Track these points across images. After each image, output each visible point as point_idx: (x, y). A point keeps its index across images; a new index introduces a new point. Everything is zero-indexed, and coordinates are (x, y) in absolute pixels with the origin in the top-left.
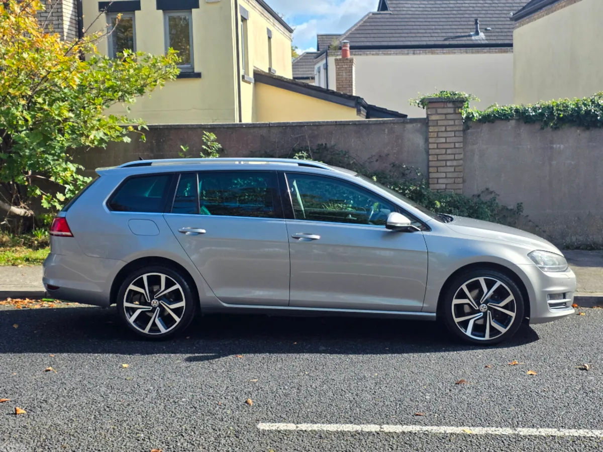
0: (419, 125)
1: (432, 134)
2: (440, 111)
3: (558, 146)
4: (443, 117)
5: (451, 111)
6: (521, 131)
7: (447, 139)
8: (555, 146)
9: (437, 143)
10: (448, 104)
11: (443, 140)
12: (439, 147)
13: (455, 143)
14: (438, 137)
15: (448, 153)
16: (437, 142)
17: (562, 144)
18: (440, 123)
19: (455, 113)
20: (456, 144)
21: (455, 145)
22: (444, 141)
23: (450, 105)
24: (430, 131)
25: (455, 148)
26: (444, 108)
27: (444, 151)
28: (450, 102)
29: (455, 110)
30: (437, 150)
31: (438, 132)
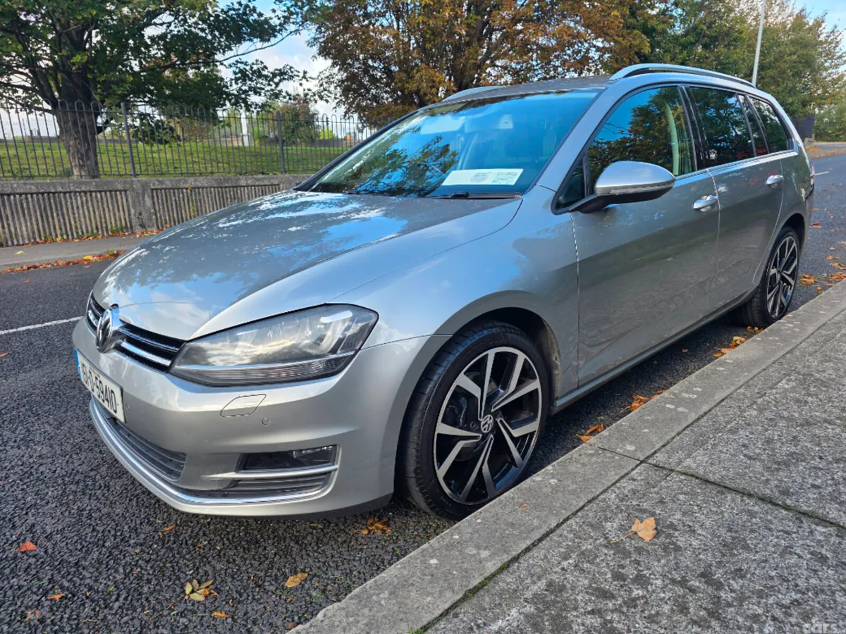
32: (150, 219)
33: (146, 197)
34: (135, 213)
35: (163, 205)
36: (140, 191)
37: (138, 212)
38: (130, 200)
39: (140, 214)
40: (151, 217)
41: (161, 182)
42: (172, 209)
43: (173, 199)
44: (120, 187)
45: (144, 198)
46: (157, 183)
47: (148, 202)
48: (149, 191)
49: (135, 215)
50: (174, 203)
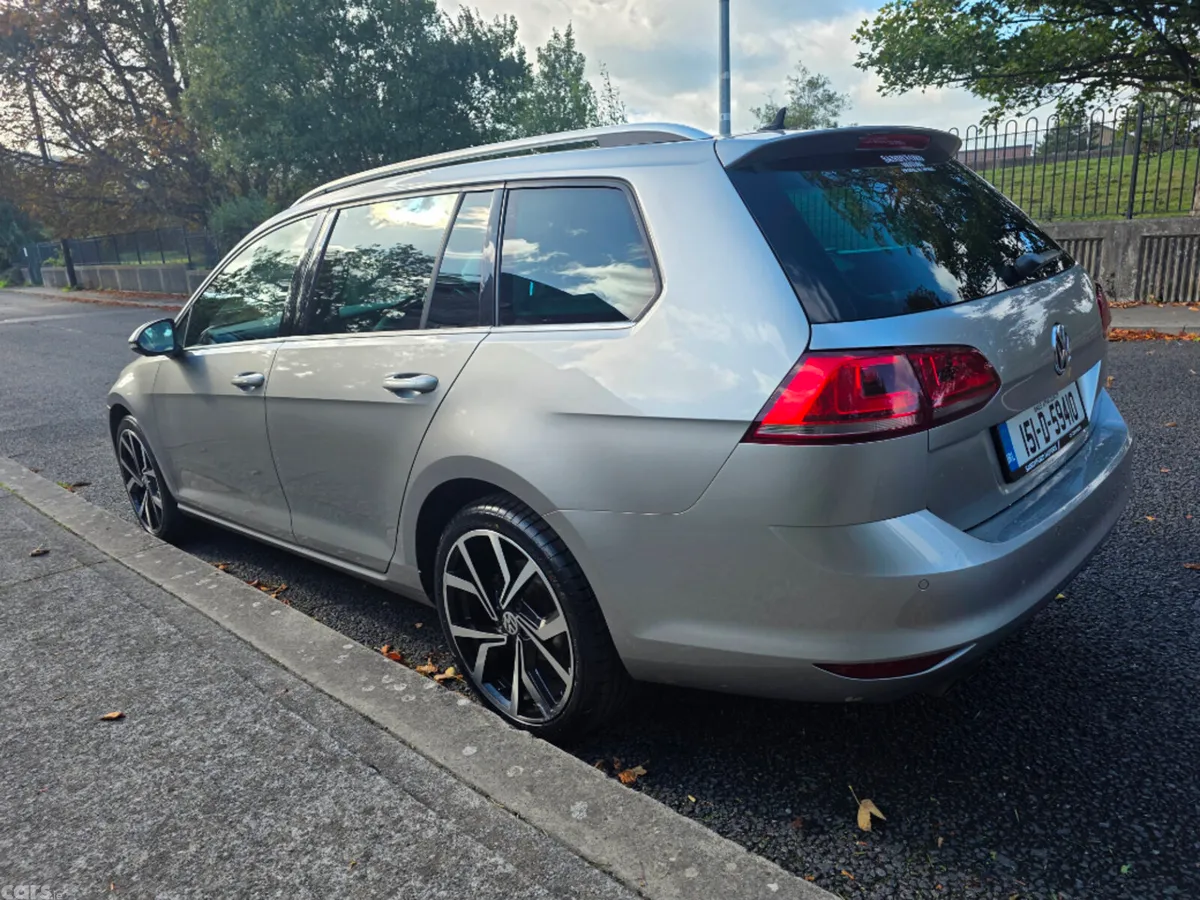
32: (1127, 283)
33: (1130, 251)
34: (1105, 273)
35: (1157, 262)
36: (1122, 241)
37: (1109, 272)
38: (1103, 253)
39: (1113, 275)
40: (1130, 280)
41: (1162, 226)
42: (1172, 269)
43: (1178, 252)
44: (1092, 234)
45: (1125, 250)
46: (1155, 227)
47: (1132, 257)
48: (1139, 241)
49: (1104, 276)
50: (1177, 260)
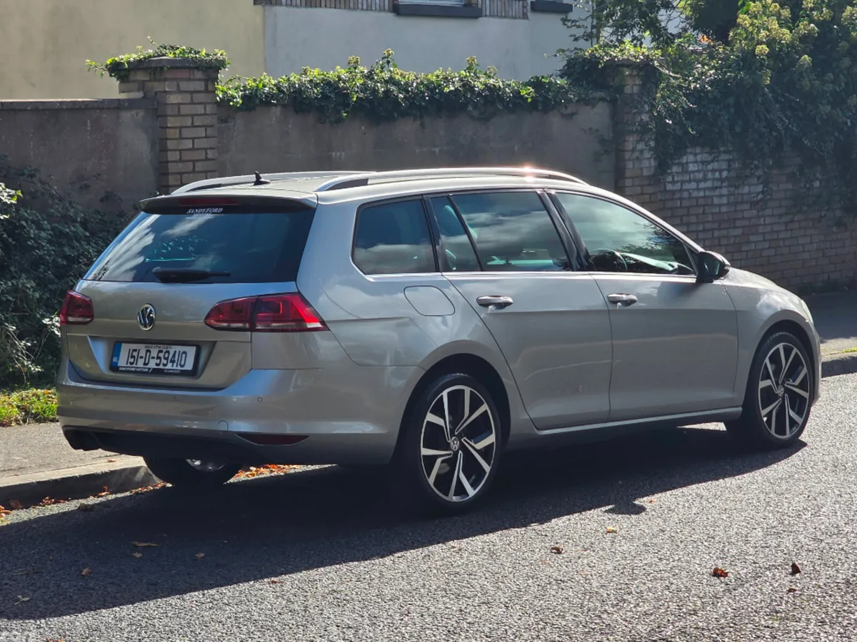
0: (141, 113)
1: (172, 131)
2: (184, 86)
3: (338, 154)
4: (187, 98)
5: (200, 86)
6: (290, 126)
7: (196, 141)
8: (334, 154)
9: (180, 151)
10: (195, 71)
11: (189, 144)
12: (183, 158)
13: (206, 149)
14: (181, 138)
15: (197, 169)
16: (181, 148)
17: (343, 151)
18: (184, 110)
19: (206, 91)
20: (209, 151)
21: (206, 153)
22: (190, 146)
23: (199, 75)
24: (169, 125)
25: (207, 159)
26: (189, 80)
27: (190, 165)
28: (197, 68)
29: (206, 86)
30: (180, 165)
31: (181, 128)
